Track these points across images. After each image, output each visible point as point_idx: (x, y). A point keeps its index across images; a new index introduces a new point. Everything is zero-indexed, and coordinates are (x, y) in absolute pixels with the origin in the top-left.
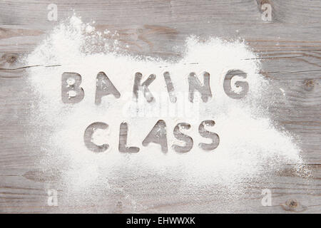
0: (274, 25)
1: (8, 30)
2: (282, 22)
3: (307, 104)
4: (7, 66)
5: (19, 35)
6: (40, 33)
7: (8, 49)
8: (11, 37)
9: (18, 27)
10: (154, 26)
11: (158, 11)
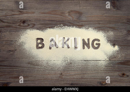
0: (117, 11)
1: (22, 12)
2: (120, 10)
3: (129, 39)
4: (22, 24)
5: (26, 14)
6: (34, 13)
7: (22, 18)
8: (23, 14)
9: (26, 11)
10: (74, 11)
11: (76, 5)
